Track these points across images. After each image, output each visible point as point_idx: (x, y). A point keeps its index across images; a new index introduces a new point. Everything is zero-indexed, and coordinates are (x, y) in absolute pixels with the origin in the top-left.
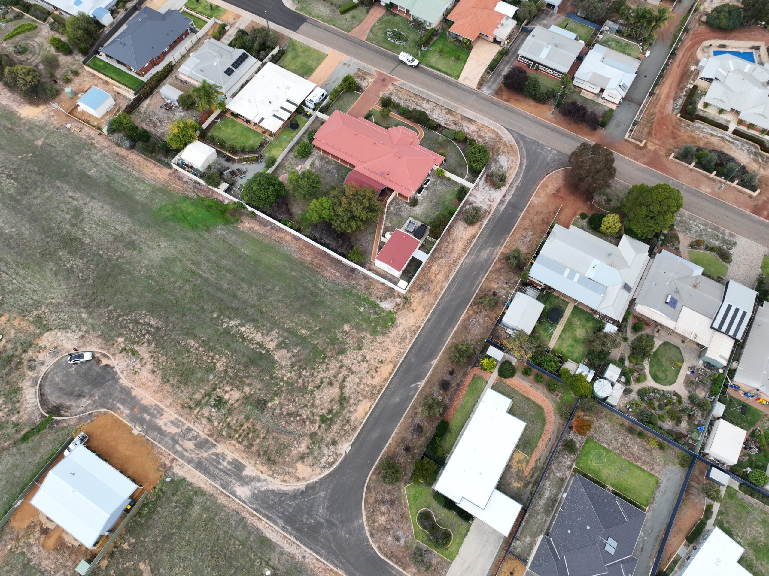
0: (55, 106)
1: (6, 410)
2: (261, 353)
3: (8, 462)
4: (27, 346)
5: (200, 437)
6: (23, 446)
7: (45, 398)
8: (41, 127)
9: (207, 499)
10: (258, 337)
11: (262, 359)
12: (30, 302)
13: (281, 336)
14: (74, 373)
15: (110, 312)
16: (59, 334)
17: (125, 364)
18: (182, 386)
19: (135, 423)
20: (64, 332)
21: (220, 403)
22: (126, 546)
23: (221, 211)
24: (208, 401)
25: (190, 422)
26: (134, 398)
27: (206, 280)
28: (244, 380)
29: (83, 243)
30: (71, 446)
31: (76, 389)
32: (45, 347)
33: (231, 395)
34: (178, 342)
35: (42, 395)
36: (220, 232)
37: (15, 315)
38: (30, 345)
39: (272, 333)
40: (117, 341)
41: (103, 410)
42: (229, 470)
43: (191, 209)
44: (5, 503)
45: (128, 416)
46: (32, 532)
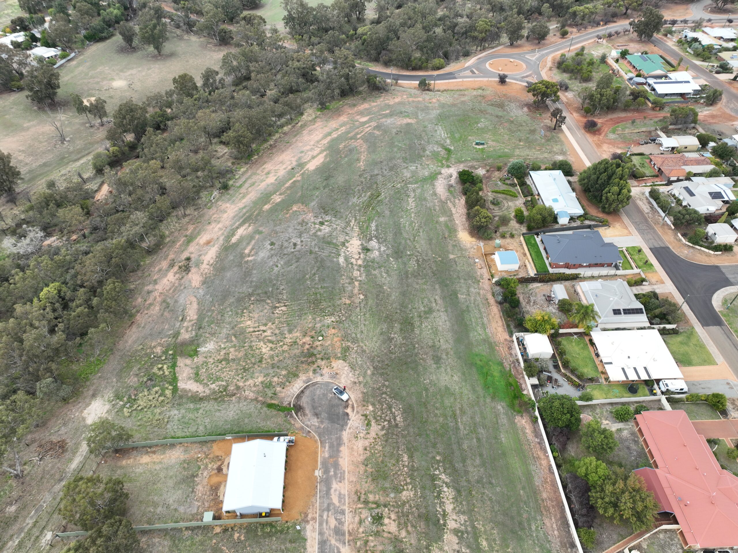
0: (481, 244)
1: (281, 380)
2: (439, 521)
3: (250, 409)
4: (327, 357)
5: (343, 525)
6: (265, 409)
7: (302, 395)
8: (461, 249)
10: (449, 507)
11: (435, 525)
12: (354, 335)
13: (466, 526)
14: (328, 398)
15: (384, 385)
16: (346, 368)
17: (357, 425)
18: (370, 479)
19: (323, 467)
20: (350, 369)
21: (378, 519)
22: (236, 535)
23: (515, 395)
24: (373, 508)
25: (349, 507)
26: (338, 451)
27: (458, 429)
28: (409, 525)
29: (413, 330)
30: (282, 438)
31: (320, 409)
32: (333, 368)
33: (390, 523)
34: (398, 448)
35: (302, 392)
36: (499, 407)
37: (340, 335)
38: (328, 359)
39: (461, 516)
40: (368, 406)
41: (317, 438)
43: (496, 374)
44: (224, 429)
45: (324, 458)
46: (215, 462)
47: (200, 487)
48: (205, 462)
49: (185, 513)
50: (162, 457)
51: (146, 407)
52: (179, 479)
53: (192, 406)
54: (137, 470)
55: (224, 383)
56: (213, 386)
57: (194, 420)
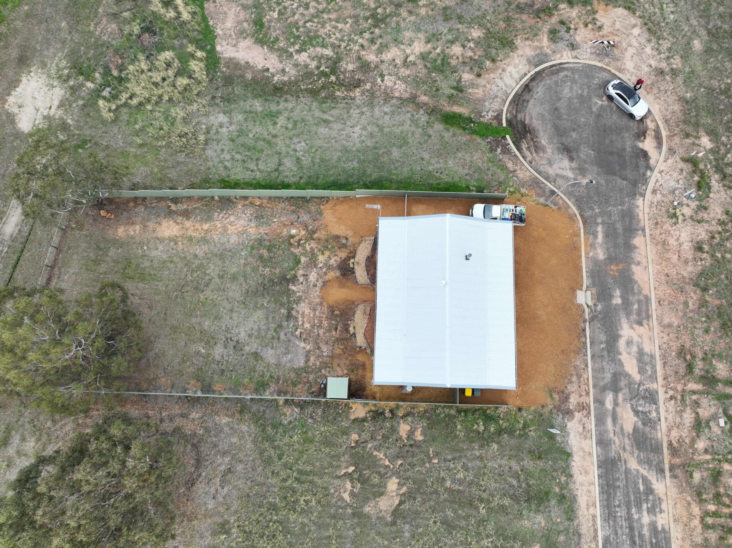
1: (470, 54)
3: (402, 124)
5: (654, 428)
6: (439, 126)
7: (526, 97)
9: (567, 530)
14: (594, 109)
16: (636, 31)
17: (673, 184)
18: (716, 324)
19: (594, 285)
20: (646, 35)
22: (404, 429)
24: (727, 397)
25: (667, 387)
26: (630, 248)
31: (574, 135)
32: (600, 28)
35: (527, 88)
40: (698, 138)
41: (574, 209)
42: (641, 536)
44: (344, 171)
45: (595, 262)
46: (332, 250)
47: (304, 308)
48: (308, 248)
49: (278, 365)
50: (206, 227)
51: (148, 101)
52: (252, 283)
53: (258, 105)
54: (154, 253)
55: (328, 52)
56: (303, 58)
57: (269, 143)
